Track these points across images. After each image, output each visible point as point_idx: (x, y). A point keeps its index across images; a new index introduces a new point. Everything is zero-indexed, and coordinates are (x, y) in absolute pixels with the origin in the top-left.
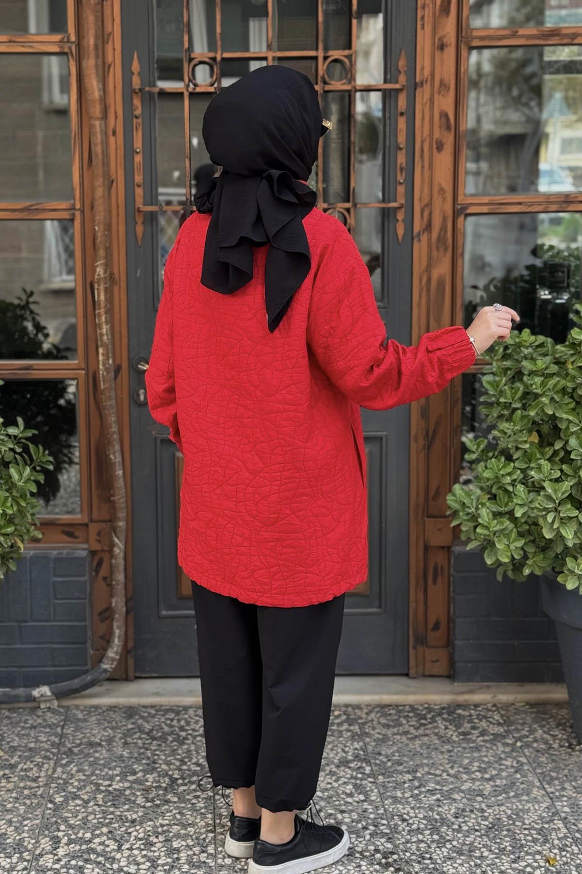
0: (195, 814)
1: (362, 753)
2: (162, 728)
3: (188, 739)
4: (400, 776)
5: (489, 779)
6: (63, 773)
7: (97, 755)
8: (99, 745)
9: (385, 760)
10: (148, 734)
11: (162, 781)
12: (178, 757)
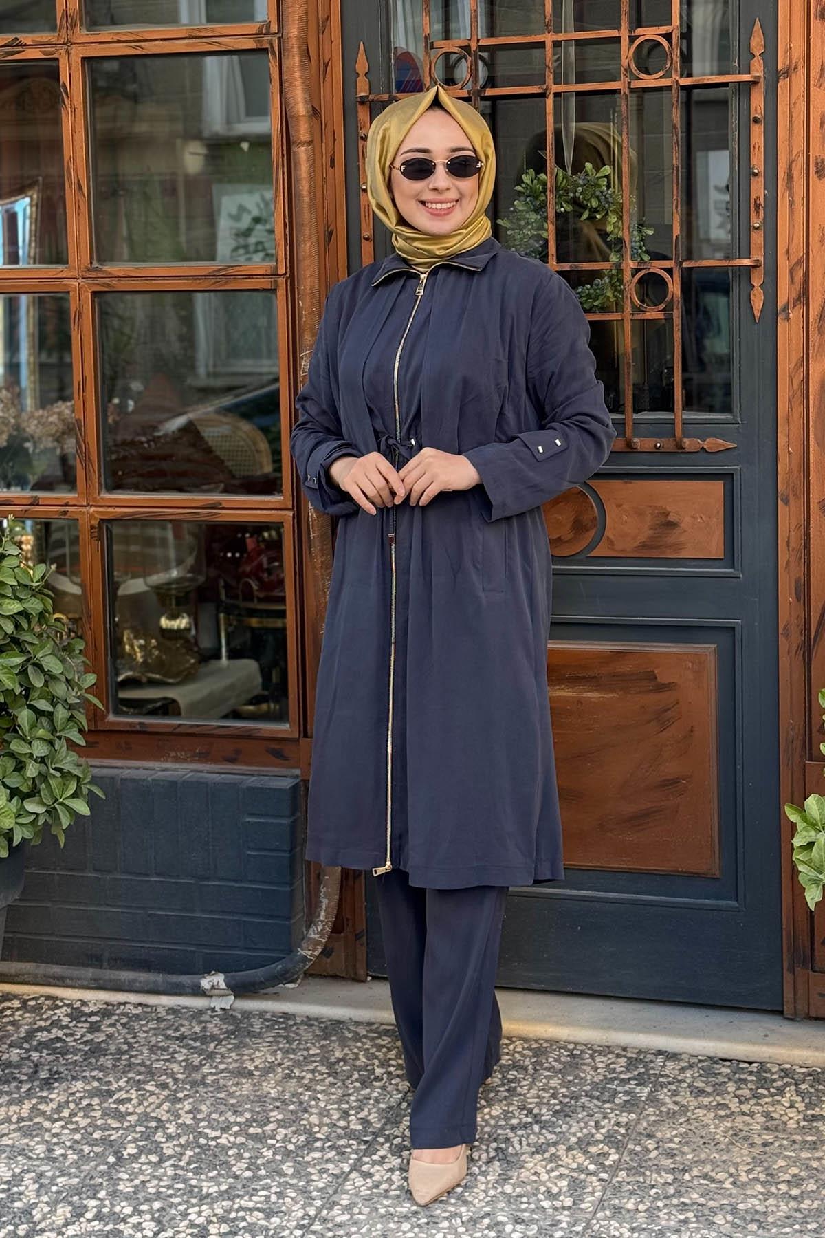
0: (300, 1197)
1: (623, 1131)
2: (357, 1058)
3: (382, 1079)
4: (655, 1175)
5: (794, 1198)
6: (168, 1112)
7: (234, 1088)
8: (250, 1074)
9: (651, 1147)
10: (331, 1066)
11: (294, 1140)
12: (345, 1106)
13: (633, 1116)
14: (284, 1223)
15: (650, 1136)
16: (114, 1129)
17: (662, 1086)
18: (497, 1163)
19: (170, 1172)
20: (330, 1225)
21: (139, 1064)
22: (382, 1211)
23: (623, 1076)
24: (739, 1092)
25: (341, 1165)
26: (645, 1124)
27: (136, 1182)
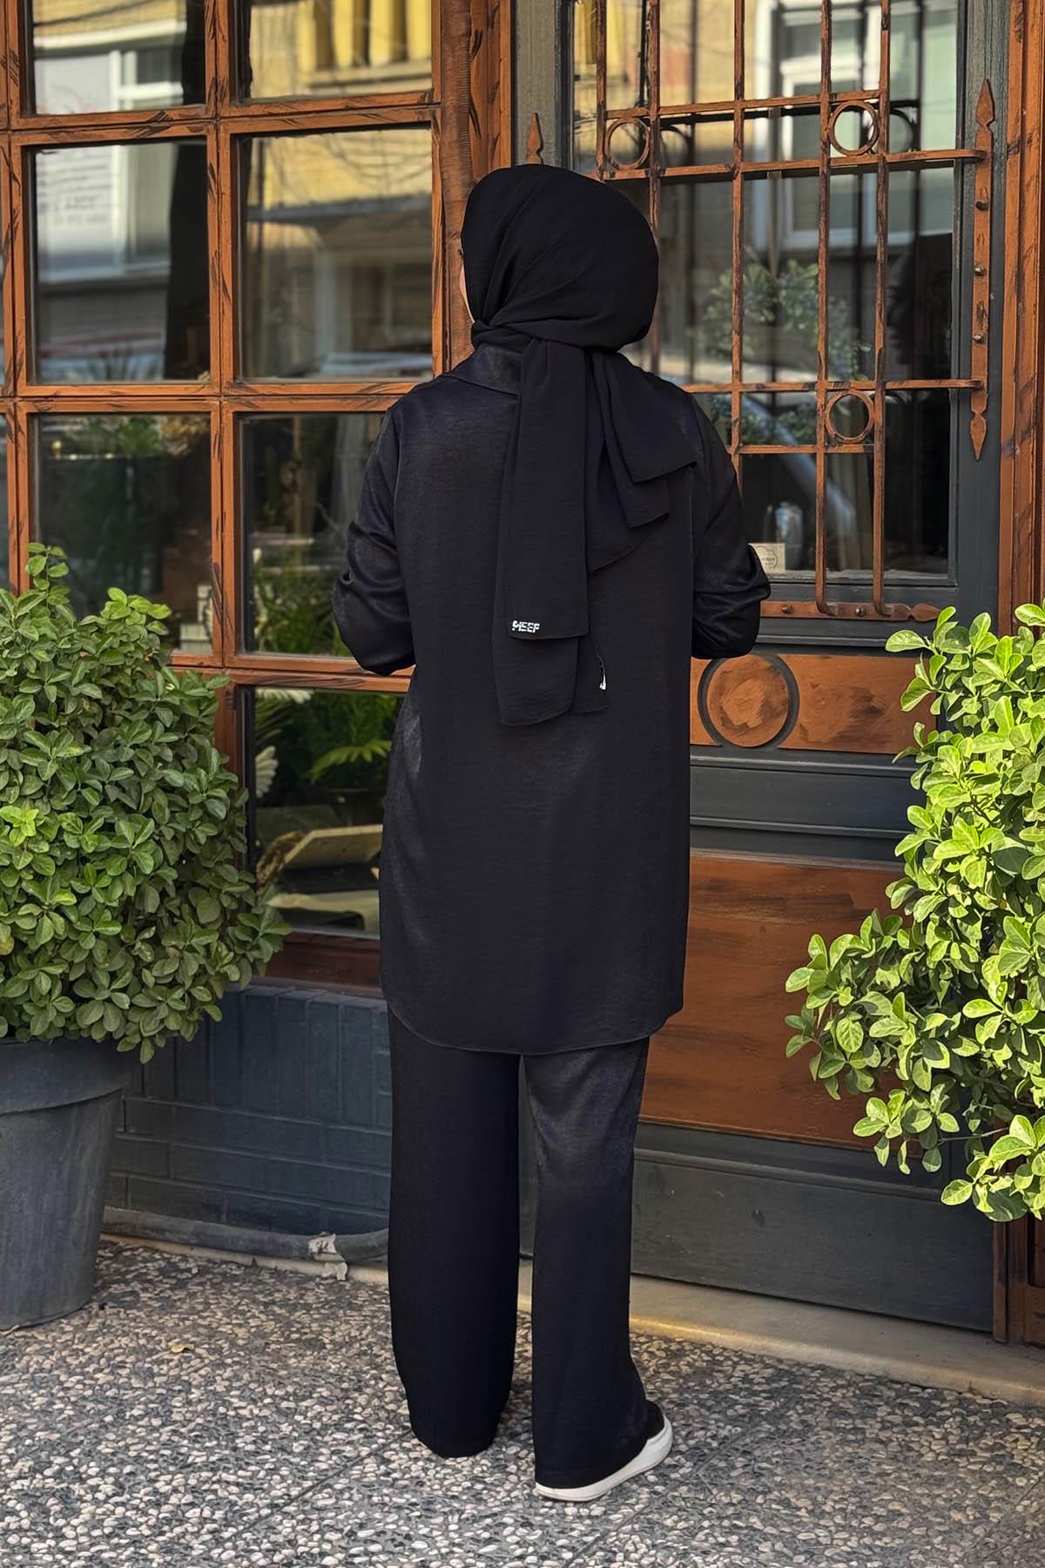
13: (739, 1429)
14: (257, 1501)
15: (745, 1453)
16: (132, 1388)
17: (801, 1401)
19: (164, 1438)
20: (307, 1508)
21: (205, 1327)
22: (375, 1499)
23: (756, 1388)
24: (890, 1418)
25: (361, 1448)
26: (748, 1440)
27: (121, 1444)
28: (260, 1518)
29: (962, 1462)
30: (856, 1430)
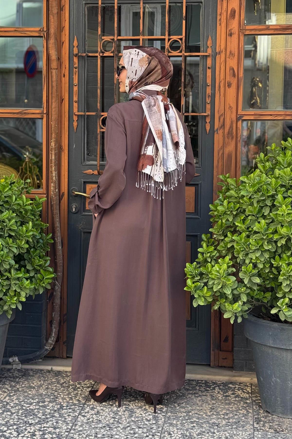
0: (64, 423)
1: (166, 401)
2: (69, 382)
3: (80, 388)
4: (180, 414)
5: (227, 419)
6: (9, 399)
7: (30, 392)
8: (34, 388)
9: (176, 406)
10: (61, 384)
11: (56, 407)
12: (70, 396)
13: (168, 397)
14: (61, 431)
15: (175, 403)
18: (127, 412)
20: (77, 431)
22: (93, 426)
24: (201, 389)
25: (75, 413)
26: (173, 399)
27: (6, 420)
28: (67, 436)
29: (229, 398)
30: (195, 393)
